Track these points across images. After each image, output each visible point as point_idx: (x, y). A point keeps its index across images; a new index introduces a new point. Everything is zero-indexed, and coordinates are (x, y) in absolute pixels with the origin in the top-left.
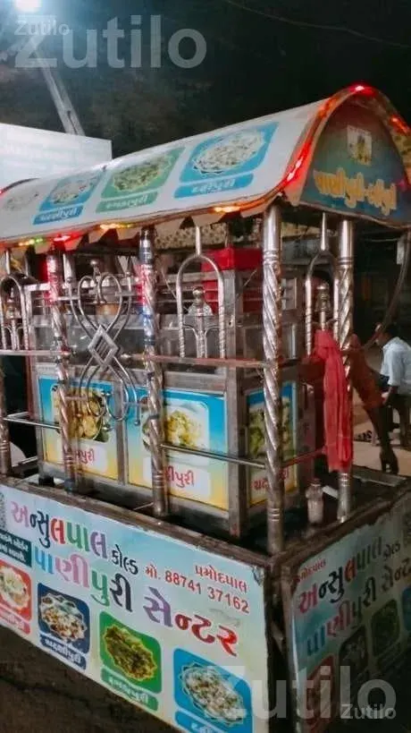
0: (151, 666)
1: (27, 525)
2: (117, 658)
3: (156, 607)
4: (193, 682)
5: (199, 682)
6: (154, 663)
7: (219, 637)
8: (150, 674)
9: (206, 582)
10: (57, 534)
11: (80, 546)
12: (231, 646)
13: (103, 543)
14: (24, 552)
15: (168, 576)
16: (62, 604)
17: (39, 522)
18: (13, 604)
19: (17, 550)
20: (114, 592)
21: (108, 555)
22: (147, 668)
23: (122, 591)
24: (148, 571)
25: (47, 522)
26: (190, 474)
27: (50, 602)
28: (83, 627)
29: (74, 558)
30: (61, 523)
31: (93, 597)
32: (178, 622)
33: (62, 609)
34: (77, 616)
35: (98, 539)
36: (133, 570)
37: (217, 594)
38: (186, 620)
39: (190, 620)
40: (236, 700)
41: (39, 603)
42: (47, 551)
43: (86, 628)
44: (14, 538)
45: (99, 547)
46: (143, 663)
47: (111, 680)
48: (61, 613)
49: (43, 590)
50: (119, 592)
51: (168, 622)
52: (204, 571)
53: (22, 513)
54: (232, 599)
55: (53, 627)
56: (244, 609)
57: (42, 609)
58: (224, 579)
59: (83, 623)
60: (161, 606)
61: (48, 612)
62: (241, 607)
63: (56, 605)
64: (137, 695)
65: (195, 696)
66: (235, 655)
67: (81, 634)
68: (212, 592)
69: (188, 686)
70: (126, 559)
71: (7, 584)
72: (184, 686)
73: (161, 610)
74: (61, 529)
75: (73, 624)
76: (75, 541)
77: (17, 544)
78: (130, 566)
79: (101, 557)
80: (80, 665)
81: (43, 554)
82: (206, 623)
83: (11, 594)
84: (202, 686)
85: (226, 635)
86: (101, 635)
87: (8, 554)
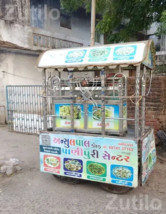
0: (104, 171)
1: (59, 143)
2: (92, 171)
3: (106, 155)
4: (116, 172)
5: (118, 171)
6: (105, 170)
7: (124, 159)
8: (103, 173)
9: (121, 147)
10: (72, 143)
11: (80, 145)
12: (128, 160)
13: (88, 143)
14: (57, 151)
15: (110, 147)
16: (73, 162)
17: (65, 142)
18: (52, 166)
19: (55, 151)
20: (92, 155)
21: (90, 146)
22: (103, 171)
23: (95, 154)
24: (104, 147)
25: (68, 141)
26: (108, 124)
27: (69, 162)
28: (80, 167)
29: (78, 149)
30: (74, 140)
31: (84, 158)
32: (112, 158)
33: (73, 163)
34: (78, 164)
35: (87, 142)
36: (99, 147)
37: (124, 149)
38: (114, 157)
39: (116, 157)
40: (129, 172)
41: (64, 163)
42: (68, 149)
43: (81, 166)
44: (53, 147)
45: (87, 145)
46: (102, 170)
47: (91, 178)
48: (73, 164)
49: (66, 160)
50: (94, 154)
51: (109, 159)
52: (121, 144)
53: (57, 140)
54: (128, 149)
55: (69, 169)
56: (132, 151)
57: (65, 165)
58: (126, 145)
59: (80, 165)
60: (107, 155)
61: (68, 165)
62: (131, 150)
63: (71, 163)
64: (99, 179)
65: (117, 175)
66: (129, 162)
67: (80, 168)
68: (123, 149)
69: (115, 173)
70: (97, 145)
71: (50, 161)
72: (113, 173)
73: (107, 156)
74: (74, 142)
75: (77, 167)
76: (78, 144)
77: (55, 149)
78: (98, 147)
79: (87, 147)
80: (79, 177)
81: (66, 150)
82: (121, 156)
83: (52, 164)
84: (119, 172)
85: (126, 158)
86: (87, 167)
87: (51, 153)
